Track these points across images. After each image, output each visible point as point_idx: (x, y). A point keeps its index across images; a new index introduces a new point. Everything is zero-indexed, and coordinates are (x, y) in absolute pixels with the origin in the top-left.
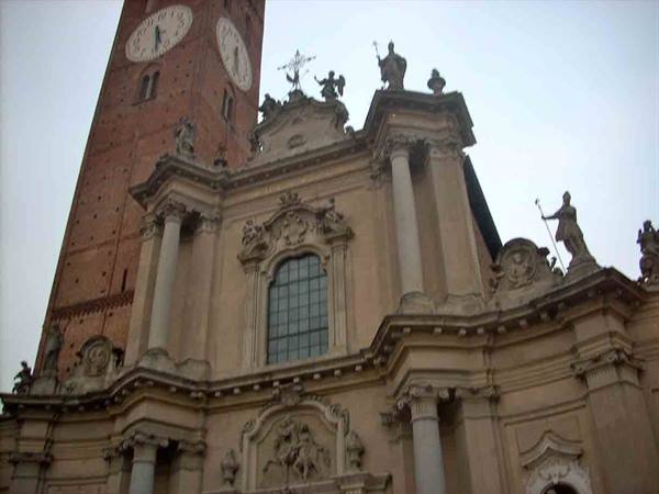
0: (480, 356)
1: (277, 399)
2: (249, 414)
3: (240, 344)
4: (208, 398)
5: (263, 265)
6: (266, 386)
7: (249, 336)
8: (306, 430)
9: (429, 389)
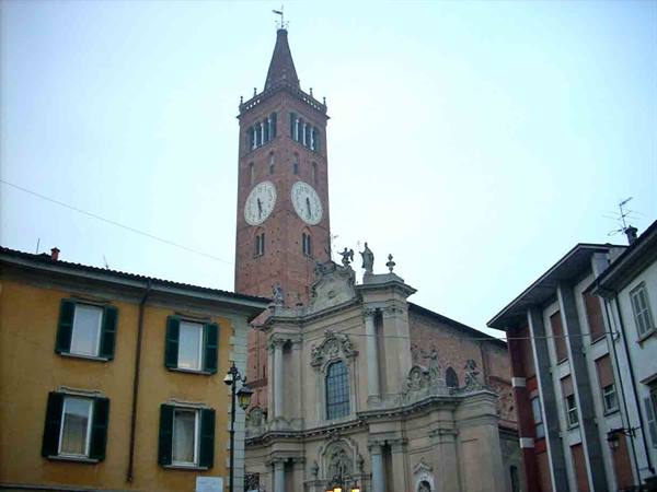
0: (399, 423)
1: (330, 437)
2: (321, 444)
3: (315, 409)
4: (303, 438)
5: (322, 368)
6: (325, 432)
7: (318, 406)
8: (343, 451)
9: (376, 442)
